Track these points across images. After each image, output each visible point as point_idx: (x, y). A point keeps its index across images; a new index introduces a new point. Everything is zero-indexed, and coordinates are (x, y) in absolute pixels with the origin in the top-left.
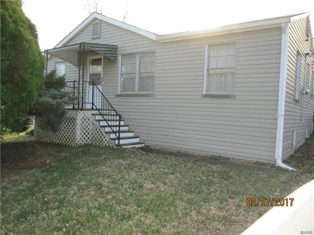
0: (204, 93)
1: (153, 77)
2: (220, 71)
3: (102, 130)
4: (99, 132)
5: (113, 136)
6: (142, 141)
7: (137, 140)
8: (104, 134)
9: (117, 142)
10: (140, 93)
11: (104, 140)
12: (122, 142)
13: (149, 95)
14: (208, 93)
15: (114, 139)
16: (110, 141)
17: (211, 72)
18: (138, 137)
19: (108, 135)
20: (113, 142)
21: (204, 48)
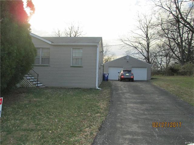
0: (71, 65)
1: (49, 58)
2: (77, 58)
3: (29, 81)
4: (27, 82)
5: (35, 83)
6: (44, 85)
7: (42, 85)
8: (29, 82)
9: (37, 85)
10: (42, 65)
11: (29, 85)
12: (39, 85)
13: (47, 66)
14: (73, 65)
15: (36, 84)
16: (33, 85)
17: (73, 58)
18: (42, 83)
19: (32, 83)
20: (35, 85)
21: (71, 49)
